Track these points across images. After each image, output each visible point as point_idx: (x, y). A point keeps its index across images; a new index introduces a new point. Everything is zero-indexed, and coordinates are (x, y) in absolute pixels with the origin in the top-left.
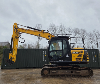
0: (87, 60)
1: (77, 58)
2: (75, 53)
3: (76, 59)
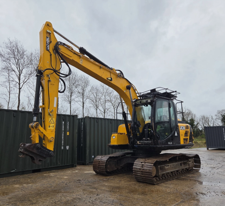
3: (184, 139)
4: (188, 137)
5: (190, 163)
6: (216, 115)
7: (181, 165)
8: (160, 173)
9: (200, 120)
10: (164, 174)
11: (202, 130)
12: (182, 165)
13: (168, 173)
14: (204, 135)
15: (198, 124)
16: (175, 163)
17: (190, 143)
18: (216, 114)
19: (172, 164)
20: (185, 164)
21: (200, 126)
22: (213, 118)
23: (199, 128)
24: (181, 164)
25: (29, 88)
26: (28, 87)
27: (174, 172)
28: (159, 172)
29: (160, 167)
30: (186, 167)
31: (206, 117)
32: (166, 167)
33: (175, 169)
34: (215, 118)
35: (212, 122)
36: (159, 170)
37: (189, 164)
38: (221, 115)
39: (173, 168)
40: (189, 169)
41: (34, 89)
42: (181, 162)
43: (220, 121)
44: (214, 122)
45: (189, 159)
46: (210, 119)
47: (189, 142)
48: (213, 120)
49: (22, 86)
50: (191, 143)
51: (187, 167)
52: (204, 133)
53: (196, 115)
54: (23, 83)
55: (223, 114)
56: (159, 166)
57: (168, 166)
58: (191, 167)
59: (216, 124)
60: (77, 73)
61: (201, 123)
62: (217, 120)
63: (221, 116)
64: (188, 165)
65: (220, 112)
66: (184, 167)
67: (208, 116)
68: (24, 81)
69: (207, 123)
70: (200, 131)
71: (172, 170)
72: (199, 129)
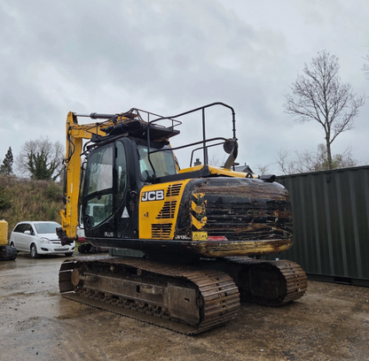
0: (194, 233)
1: (156, 222)
2: (152, 196)
3: (154, 226)
4: (174, 221)
7: (138, 291)
17: (179, 237)
19: (112, 280)
24: (138, 288)
39: (113, 287)
45: (168, 285)
47: (176, 234)
50: (184, 237)
64: (165, 300)
66: (147, 298)
71: (111, 291)
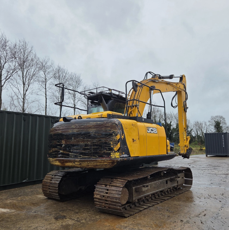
5: (178, 179)
6: (209, 122)
7: (167, 183)
8: (135, 198)
9: (194, 127)
10: (141, 199)
11: (195, 136)
12: (169, 182)
13: (148, 196)
14: (197, 141)
15: (191, 130)
16: (158, 180)
18: (210, 120)
19: (154, 183)
20: (172, 180)
21: (193, 133)
22: (207, 124)
23: (192, 134)
24: (167, 181)
25: (12, 86)
26: (11, 84)
27: (156, 193)
28: (134, 196)
29: (136, 189)
30: (173, 185)
31: (199, 123)
32: (144, 189)
33: (158, 190)
34: (209, 124)
35: (205, 128)
36: (134, 193)
37: (178, 182)
38: (215, 121)
39: (155, 187)
40: (177, 187)
41: (17, 88)
42: (166, 179)
43: (213, 127)
44: (207, 128)
45: (178, 174)
46: (203, 125)
48: (206, 126)
49: (4, 83)
51: (175, 184)
52: (197, 139)
53: (190, 121)
54: (5, 80)
55: (217, 120)
56: (133, 188)
57: (147, 186)
58: (180, 185)
59: (209, 131)
60: (68, 71)
61: (194, 129)
62: (210, 126)
63: (214, 123)
64: (176, 182)
65: (214, 118)
66: (170, 185)
67: (202, 122)
68: (6, 78)
69: (200, 129)
70: (193, 137)
71: (154, 191)
72: (192, 136)
